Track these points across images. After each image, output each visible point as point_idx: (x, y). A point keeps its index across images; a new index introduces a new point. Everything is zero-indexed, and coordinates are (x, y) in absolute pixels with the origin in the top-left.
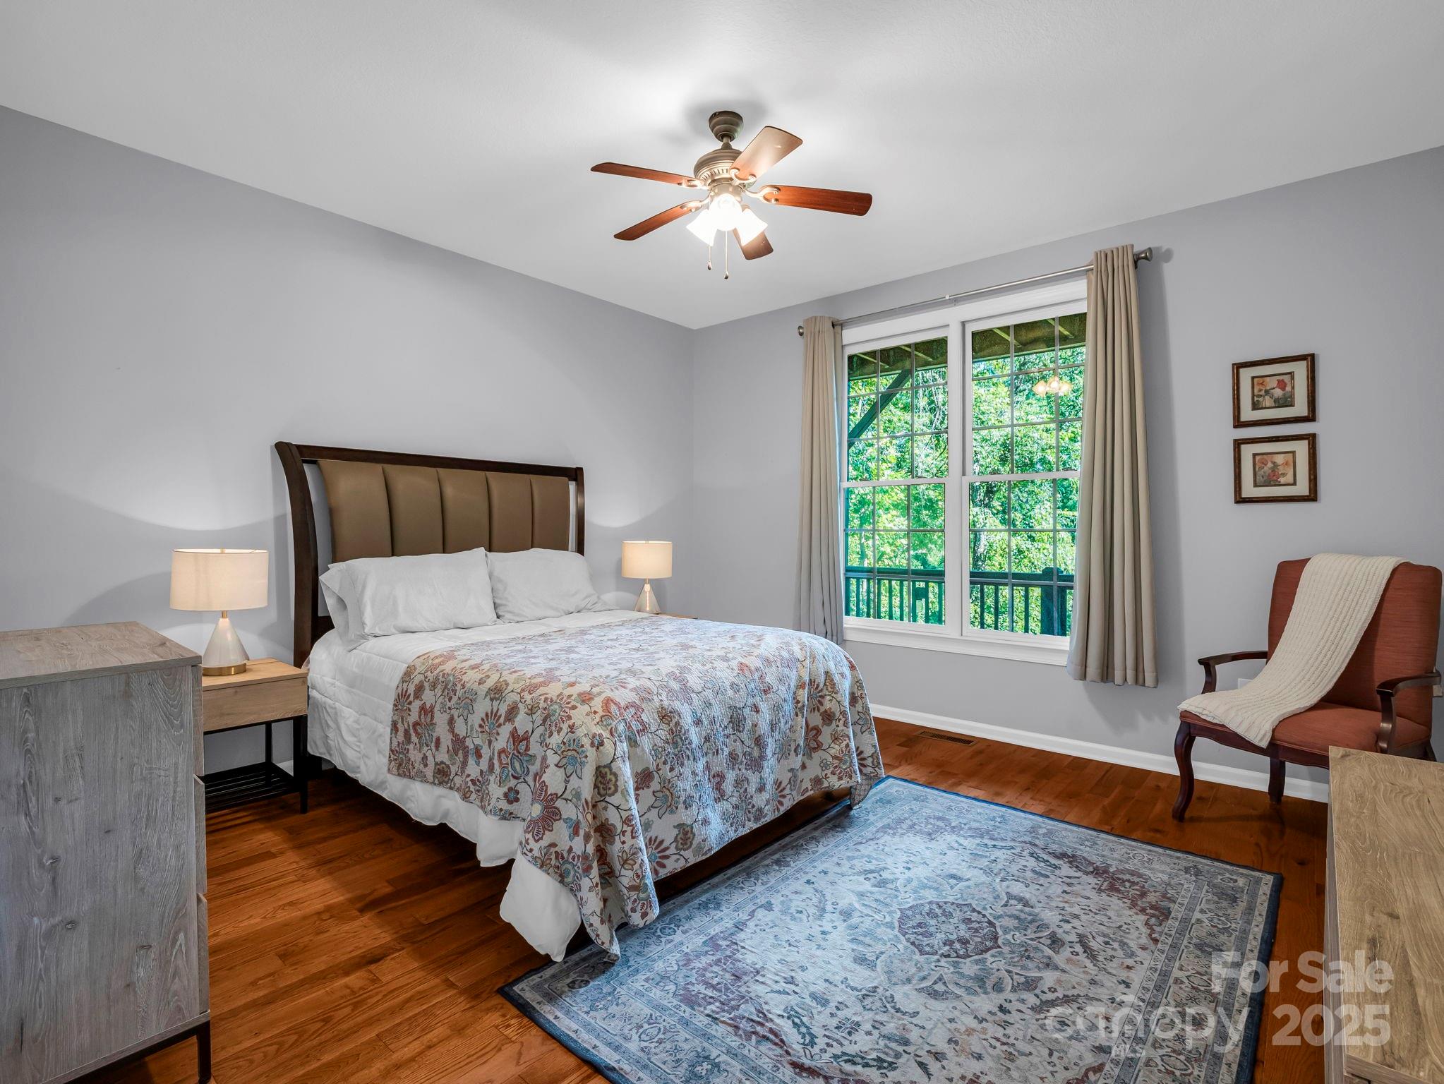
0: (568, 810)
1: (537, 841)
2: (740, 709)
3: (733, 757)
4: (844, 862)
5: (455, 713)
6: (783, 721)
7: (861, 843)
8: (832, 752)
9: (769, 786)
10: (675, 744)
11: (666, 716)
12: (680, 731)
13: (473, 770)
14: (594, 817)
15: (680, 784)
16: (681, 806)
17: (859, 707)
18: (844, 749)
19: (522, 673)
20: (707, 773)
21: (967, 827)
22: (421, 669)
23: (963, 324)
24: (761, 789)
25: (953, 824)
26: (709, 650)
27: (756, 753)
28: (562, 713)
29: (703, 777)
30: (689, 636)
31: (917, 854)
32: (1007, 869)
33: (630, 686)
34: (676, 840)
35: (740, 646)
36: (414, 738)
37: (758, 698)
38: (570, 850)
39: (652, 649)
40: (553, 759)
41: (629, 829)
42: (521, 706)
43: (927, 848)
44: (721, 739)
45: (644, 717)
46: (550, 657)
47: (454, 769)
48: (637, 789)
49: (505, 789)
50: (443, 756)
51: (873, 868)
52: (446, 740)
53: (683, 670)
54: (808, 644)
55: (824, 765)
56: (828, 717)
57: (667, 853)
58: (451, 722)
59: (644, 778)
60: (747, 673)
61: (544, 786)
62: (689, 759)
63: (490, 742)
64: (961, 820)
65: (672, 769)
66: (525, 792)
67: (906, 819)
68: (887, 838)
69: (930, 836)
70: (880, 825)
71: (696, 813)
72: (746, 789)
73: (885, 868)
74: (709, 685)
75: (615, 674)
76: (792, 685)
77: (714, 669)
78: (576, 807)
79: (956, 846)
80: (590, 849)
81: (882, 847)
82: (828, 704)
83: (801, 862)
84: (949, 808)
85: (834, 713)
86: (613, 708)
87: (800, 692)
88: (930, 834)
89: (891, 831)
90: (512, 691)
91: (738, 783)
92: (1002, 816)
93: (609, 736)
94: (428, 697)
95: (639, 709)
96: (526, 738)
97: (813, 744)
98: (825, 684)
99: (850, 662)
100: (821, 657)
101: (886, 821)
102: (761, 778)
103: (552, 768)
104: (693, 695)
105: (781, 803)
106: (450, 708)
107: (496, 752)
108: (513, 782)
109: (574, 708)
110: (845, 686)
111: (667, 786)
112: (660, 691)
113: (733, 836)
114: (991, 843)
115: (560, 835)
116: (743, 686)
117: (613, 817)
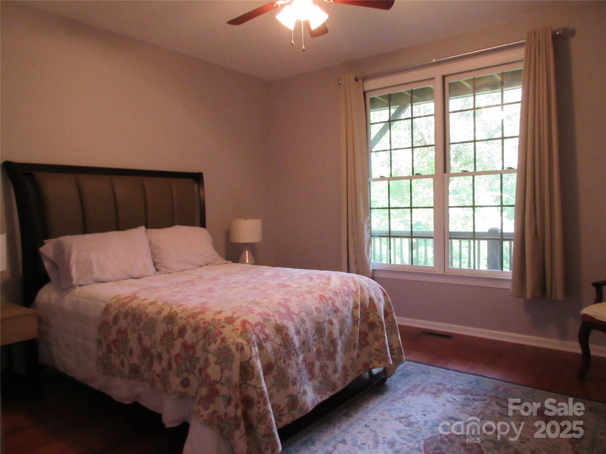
0: (224, 390)
1: (206, 410)
2: (322, 323)
3: (318, 352)
4: (386, 413)
5: (142, 333)
6: (346, 329)
7: (394, 401)
8: (375, 346)
9: (340, 369)
10: (285, 347)
11: (280, 329)
12: (288, 338)
13: (157, 367)
14: (240, 394)
15: (289, 371)
16: (290, 384)
17: (390, 319)
18: (382, 345)
19: (185, 306)
20: (304, 363)
21: (456, 389)
22: (117, 305)
23: (444, 77)
24: (335, 371)
25: (448, 387)
26: (299, 288)
27: (332, 350)
28: (216, 331)
29: (302, 366)
30: (283, 278)
31: (429, 406)
32: (484, 413)
33: (256, 312)
34: (287, 405)
35: (318, 284)
36: (114, 350)
37: (332, 316)
38: (226, 414)
39: (262, 288)
40: (212, 359)
41: (262, 400)
42: (188, 327)
43: (435, 402)
44: (312, 342)
45: (267, 331)
46: (199, 295)
47: (142, 368)
48: (264, 375)
49: (180, 379)
50: (135, 360)
51: (403, 415)
52: (137, 351)
53: (286, 300)
54: (358, 281)
55: (370, 355)
56: (372, 326)
57: (283, 413)
58: (140, 339)
59: (268, 368)
60: (325, 301)
61: (208, 376)
62: (294, 355)
63: (168, 351)
64: (452, 384)
65: (284, 362)
66: (194, 380)
67: (419, 385)
68: (409, 397)
69: (435, 394)
70: (404, 389)
71: (299, 388)
72: (326, 372)
73: (410, 416)
74: (303, 309)
75: (245, 305)
76: (351, 307)
77: (305, 299)
78: (228, 388)
79: (451, 400)
80: (239, 413)
81: (407, 403)
82: (371, 318)
83: (360, 414)
84: (444, 377)
85: (375, 323)
86: (248, 326)
87: (355, 311)
88: (434, 394)
89: (411, 393)
90: (181, 318)
91: (323, 368)
92: (476, 381)
93: (246, 343)
94: (122, 323)
95: (263, 326)
96: (193, 347)
97: (364, 343)
98: (369, 305)
99: (383, 291)
100: (367, 289)
101: (407, 387)
102: (335, 365)
103: (213, 364)
104: (294, 316)
105: (346, 379)
106: (138, 330)
107: (173, 356)
108: (185, 375)
109: (223, 327)
110: (381, 306)
111: (282, 373)
112: (275, 314)
113: (320, 400)
114: (471, 397)
115: (219, 405)
116: (322, 309)
117: (252, 393)
